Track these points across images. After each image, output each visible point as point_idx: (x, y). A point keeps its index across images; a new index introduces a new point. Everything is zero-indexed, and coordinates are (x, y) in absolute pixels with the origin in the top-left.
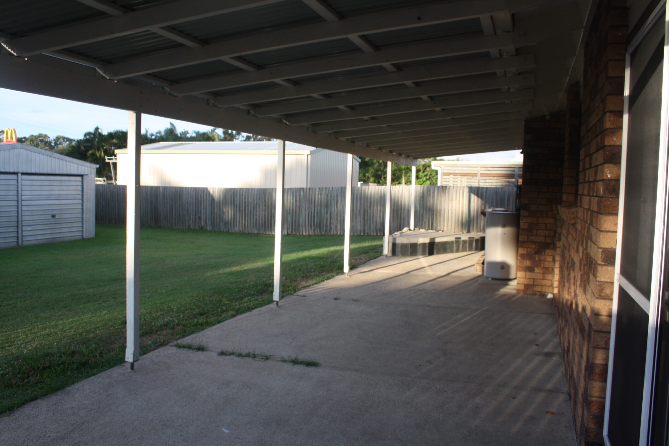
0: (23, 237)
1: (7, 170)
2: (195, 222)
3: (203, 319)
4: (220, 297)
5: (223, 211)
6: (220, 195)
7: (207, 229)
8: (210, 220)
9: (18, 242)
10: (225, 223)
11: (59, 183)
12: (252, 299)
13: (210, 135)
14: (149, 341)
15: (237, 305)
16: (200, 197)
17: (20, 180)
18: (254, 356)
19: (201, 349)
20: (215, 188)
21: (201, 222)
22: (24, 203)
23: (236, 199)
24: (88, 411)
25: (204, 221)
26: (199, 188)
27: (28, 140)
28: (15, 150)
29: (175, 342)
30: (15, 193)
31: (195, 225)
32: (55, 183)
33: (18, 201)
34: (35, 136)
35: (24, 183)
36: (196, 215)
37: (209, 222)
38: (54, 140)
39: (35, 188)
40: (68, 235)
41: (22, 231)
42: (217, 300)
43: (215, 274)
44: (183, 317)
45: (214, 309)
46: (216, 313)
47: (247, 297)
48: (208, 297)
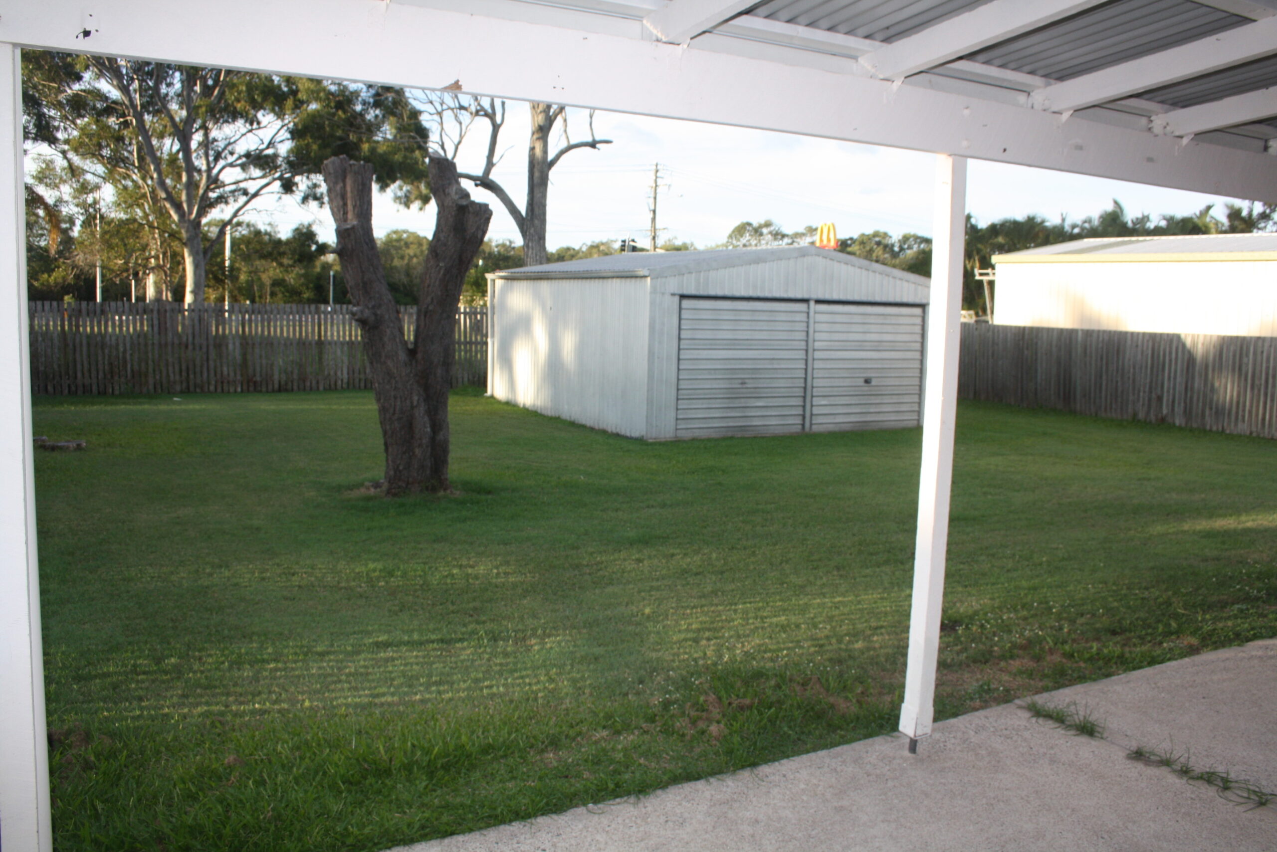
0: (814, 417)
1: (791, 295)
2: (1149, 407)
3: (1116, 644)
4: (1170, 593)
5: (1213, 385)
6: (1207, 352)
7: (1174, 424)
8: (1182, 405)
9: (803, 425)
10: (1217, 412)
11: (880, 320)
12: (1251, 611)
13: (1199, 223)
14: (971, 681)
15: (1207, 621)
16: (1162, 353)
17: (812, 314)
18: (1225, 785)
19: (1088, 730)
20: (1198, 336)
21: (1161, 407)
22: (818, 355)
23: (1245, 360)
24: (783, 841)
25: (1167, 405)
26: (1161, 335)
27: (857, 243)
28: (806, 259)
29: (1029, 700)
30: (802, 336)
31: (1148, 412)
32: (872, 320)
33: (807, 351)
34: (868, 235)
35: (819, 317)
36: (1150, 392)
37: (1179, 409)
38: (899, 241)
39: (838, 327)
40: (893, 417)
41: (812, 406)
42: (1161, 600)
43: (1171, 531)
44: (1069, 632)
45: (1148, 621)
46: (1151, 634)
47: (1238, 603)
48: (1139, 589)
